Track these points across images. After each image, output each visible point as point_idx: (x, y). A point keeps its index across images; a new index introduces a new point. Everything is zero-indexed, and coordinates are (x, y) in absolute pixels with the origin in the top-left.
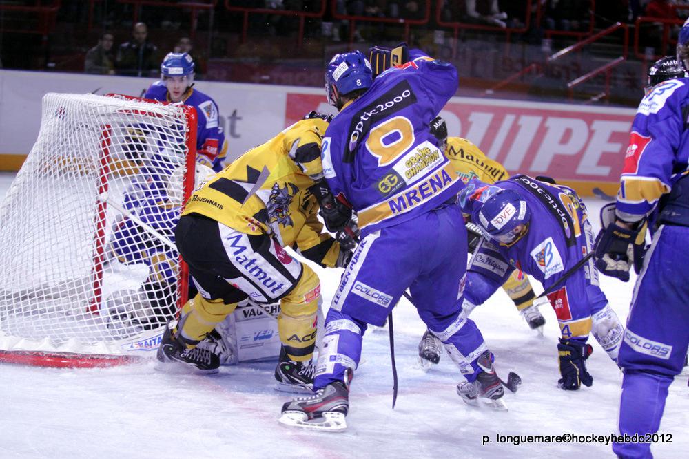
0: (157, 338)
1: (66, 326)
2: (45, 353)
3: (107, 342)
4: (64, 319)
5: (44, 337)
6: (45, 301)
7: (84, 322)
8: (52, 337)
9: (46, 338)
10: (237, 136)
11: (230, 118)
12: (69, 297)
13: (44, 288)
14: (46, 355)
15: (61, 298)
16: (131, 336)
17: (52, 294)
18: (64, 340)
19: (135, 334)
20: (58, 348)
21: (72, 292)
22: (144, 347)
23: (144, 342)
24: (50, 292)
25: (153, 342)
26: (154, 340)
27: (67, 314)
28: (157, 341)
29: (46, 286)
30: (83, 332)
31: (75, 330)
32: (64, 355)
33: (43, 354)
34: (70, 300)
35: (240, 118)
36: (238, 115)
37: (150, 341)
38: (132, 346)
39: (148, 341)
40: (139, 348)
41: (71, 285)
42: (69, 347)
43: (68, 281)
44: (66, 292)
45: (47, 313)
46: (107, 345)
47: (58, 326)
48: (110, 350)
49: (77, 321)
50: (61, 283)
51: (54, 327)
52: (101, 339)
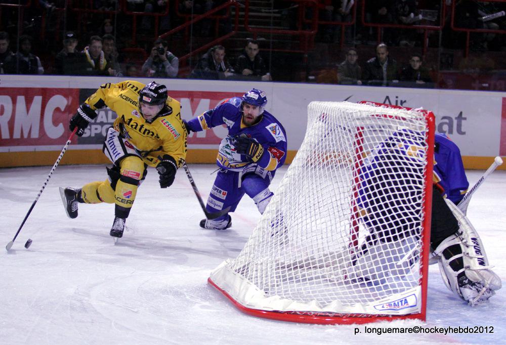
0: (404, 299)
1: (329, 290)
2: (313, 313)
3: (362, 303)
4: (328, 285)
5: (312, 300)
6: (313, 271)
7: (344, 287)
8: (317, 299)
9: (314, 301)
10: (464, 133)
11: (456, 118)
12: (332, 267)
13: (312, 259)
14: (314, 314)
15: (325, 268)
16: (382, 298)
17: (318, 265)
18: (328, 302)
19: (386, 297)
20: (323, 309)
21: (334, 263)
22: (393, 307)
23: (393, 303)
24: (316, 264)
25: (400, 303)
26: (401, 301)
27: (330, 281)
28: (403, 302)
29: (313, 258)
30: (343, 296)
31: (336, 294)
32: (328, 314)
33: (310, 313)
34: (332, 269)
35: (465, 119)
36: (463, 116)
37: (398, 303)
38: (383, 307)
39: (396, 303)
40: (389, 308)
41: (333, 257)
42: (333, 308)
43: (331, 254)
44: (329, 263)
45: (314, 280)
46: (363, 306)
47: (323, 291)
48: (365, 309)
49: (338, 287)
50: (325, 255)
51: (319, 292)
52: (358, 301)
